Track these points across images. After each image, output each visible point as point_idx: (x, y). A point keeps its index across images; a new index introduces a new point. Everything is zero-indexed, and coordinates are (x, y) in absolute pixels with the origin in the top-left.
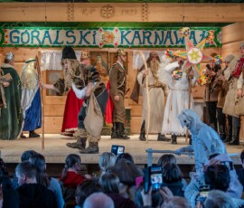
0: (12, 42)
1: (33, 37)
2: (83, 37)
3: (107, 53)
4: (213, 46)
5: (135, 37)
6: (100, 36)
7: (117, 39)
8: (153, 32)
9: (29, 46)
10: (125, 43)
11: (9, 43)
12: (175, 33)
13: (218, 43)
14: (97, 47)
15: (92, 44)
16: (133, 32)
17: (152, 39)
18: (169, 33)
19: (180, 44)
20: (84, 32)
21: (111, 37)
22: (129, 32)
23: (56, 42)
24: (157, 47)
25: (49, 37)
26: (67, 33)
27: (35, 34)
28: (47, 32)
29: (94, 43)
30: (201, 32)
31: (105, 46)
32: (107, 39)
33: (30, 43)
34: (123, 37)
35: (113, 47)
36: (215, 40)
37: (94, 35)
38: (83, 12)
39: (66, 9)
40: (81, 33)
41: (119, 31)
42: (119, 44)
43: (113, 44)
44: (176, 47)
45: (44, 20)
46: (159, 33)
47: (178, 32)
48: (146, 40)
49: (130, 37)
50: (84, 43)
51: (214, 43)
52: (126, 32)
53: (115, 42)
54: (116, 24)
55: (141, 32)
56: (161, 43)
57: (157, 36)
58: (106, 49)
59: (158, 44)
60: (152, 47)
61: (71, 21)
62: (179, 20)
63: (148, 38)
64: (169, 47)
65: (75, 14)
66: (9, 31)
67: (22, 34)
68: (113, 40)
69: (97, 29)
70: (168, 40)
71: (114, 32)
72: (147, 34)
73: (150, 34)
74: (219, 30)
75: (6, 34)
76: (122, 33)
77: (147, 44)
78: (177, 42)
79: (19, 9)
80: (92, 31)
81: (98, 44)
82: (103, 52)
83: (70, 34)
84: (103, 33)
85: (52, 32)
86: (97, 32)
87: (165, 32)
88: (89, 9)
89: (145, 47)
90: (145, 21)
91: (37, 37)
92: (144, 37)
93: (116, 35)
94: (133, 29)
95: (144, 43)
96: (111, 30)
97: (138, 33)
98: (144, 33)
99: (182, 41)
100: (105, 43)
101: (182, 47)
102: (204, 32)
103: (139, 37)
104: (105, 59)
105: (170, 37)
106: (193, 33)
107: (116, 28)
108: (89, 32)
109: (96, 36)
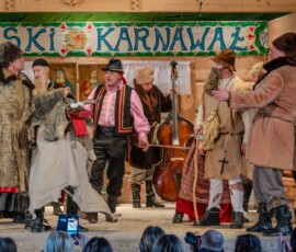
2: (33, 39)
3: (74, 65)
4: (253, 53)
5: (121, 38)
6: (62, 37)
7: (91, 43)
10: (104, 49)
12: (189, 31)
13: (262, 48)
14: (56, 55)
15: (48, 50)
16: (118, 30)
17: (151, 42)
18: (179, 31)
19: (198, 50)
20: (35, 30)
21: (80, 38)
22: (110, 30)
24: (158, 54)
26: (6, 32)
29: (52, 48)
30: (233, 29)
31: (71, 54)
32: (73, 42)
34: (101, 38)
35: (83, 55)
36: (257, 42)
37: (52, 36)
40: (30, 30)
41: (94, 29)
42: (94, 50)
43: (85, 51)
44: (191, 54)
46: (162, 31)
47: (194, 30)
48: (140, 43)
49: (113, 38)
50: (34, 49)
51: (256, 49)
52: (105, 29)
53: (87, 46)
54: (89, 16)
55: (131, 30)
56: (165, 48)
57: (158, 36)
58: (72, 60)
59: (160, 49)
60: (150, 55)
61: (11, 10)
63: (144, 39)
64: (180, 54)
68: (83, 42)
69: (57, 25)
70: (178, 43)
71: (85, 29)
72: (142, 34)
73: (148, 33)
74: (263, 27)
76: (99, 31)
77: (141, 49)
78: (193, 47)
80: (48, 29)
81: (58, 49)
82: (67, 65)
83: (10, 33)
84: (66, 32)
86: (57, 29)
87: (173, 30)
89: (139, 54)
90: (136, 10)
92: (137, 38)
93: (89, 34)
94: (117, 25)
95: (136, 48)
96: (80, 25)
97: (126, 31)
98: (136, 31)
99: (202, 45)
100: (71, 49)
101: (200, 54)
102: (238, 29)
103: (128, 38)
104: (70, 76)
105: (181, 39)
106: (219, 31)
107: (88, 23)
108: (44, 31)
109: (55, 37)
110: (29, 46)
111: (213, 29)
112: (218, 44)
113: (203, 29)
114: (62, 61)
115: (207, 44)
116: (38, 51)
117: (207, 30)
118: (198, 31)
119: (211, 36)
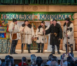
0: (3, 18)
1: (10, 17)
2: (27, 17)
3: (35, 22)
5: (45, 17)
7: (39, 18)
8: (51, 15)
9: (9, 20)
10: (41, 19)
11: (3, 19)
12: (58, 15)
13: (72, 19)
14: (32, 20)
15: (30, 19)
16: (44, 15)
18: (56, 15)
19: (60, 19)
20: (28, 15)
21: (37, 17)
22: (43, 15)
23: (18, 19)
25: (16, 17)
26: (22, 15)
27: (11, 16)
28: (15, 15)
29: (31, 19)
30: (67, 15)
31: (35, 20)
32: (35, 18)
33: (9, 19)
34: (41, 17)
35: (37, 20)
36: (72, 18)
37: (31, 16)
38: (27, 8)
39: (21, 7)
40: (27, 15)
41: (39, 15)
42: (39, 19)
43: (37, 19)
45: (14, 11)
46: (53, 15)
47: (59, 15)
48: (48, 18)
49: (43, 17)
50: (27, 19)
51: (71, 19)
52: (42, 15)
53: (38, 18)
54: (38, 12)
55: (47, 15)
57: (52, 17)
58: (35, 21)
61: (23, 11)
62: (59, 11)
63: (49, 17)
65: (24, 9)
66: (3, 15)
67: (7, 16)
68: (37, 18)
69: (32, 14)
71: (38, 15)
72: (49, 16)
73: (50, 16)
74: (73, 15)
75: (2, 16)
78: (59, 19)
79: (6, 7)
82: (34, 22)
83: (23, 16)
84: (34, 16)
85: (17, 15)
87: (55, 15)
88: (29, 7)
89: (48, 20)
90: (48, 11)
91: (12, 17)
92: (48, 17)
93: (38, 16)
94: (44, 14)
95: (48, 19)
96: (37, 14)
97: (46, 15)
98: (48, 15)
99: (61, 18)
100: (35, 19)
101: (60, 20)
102: (68, 15)
103: (46, 17)
104: (34, 24)
105: (56, 17)
106: (64, 16)
107: (38, 14)
108: (29, 15)
109: (32, 17)
110: (27, 18)
111: (63, 15)
112: (64, 18)
113: (61, 15)
114: (33, 21)
115: (62, 18)
116: (28, 19)
117: (62, 15)
118: (60, 16)
119: (62, 16)
